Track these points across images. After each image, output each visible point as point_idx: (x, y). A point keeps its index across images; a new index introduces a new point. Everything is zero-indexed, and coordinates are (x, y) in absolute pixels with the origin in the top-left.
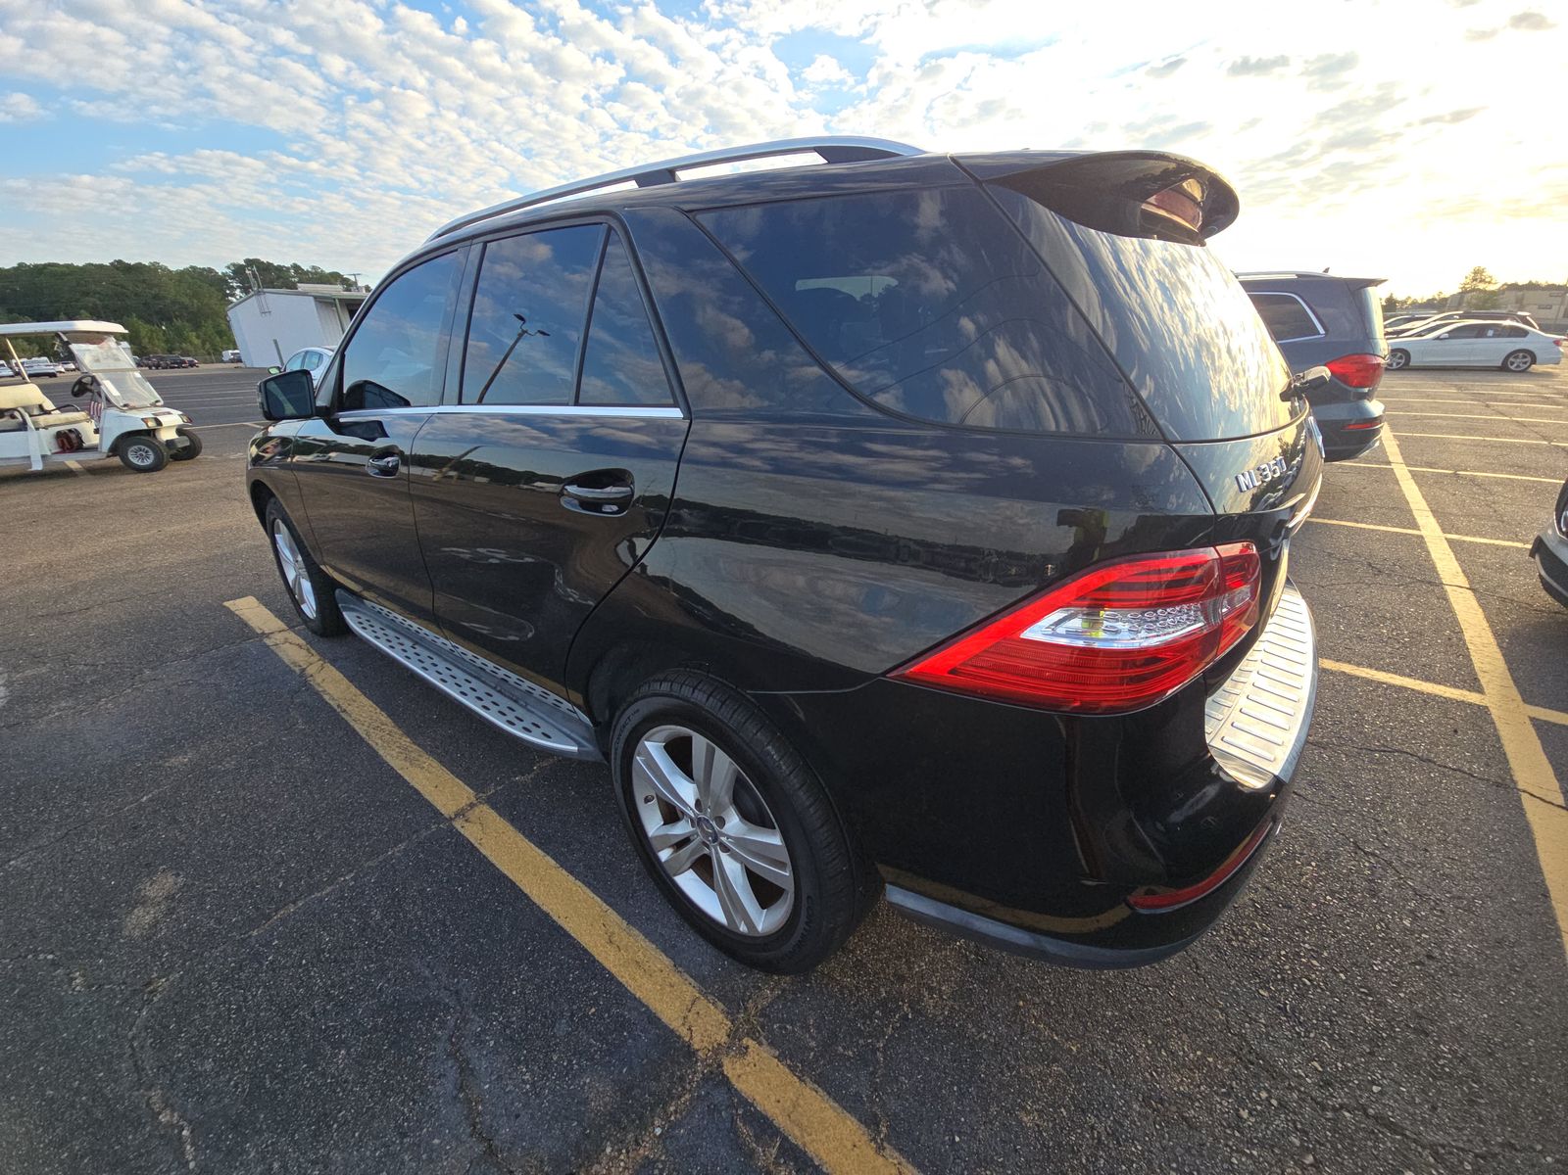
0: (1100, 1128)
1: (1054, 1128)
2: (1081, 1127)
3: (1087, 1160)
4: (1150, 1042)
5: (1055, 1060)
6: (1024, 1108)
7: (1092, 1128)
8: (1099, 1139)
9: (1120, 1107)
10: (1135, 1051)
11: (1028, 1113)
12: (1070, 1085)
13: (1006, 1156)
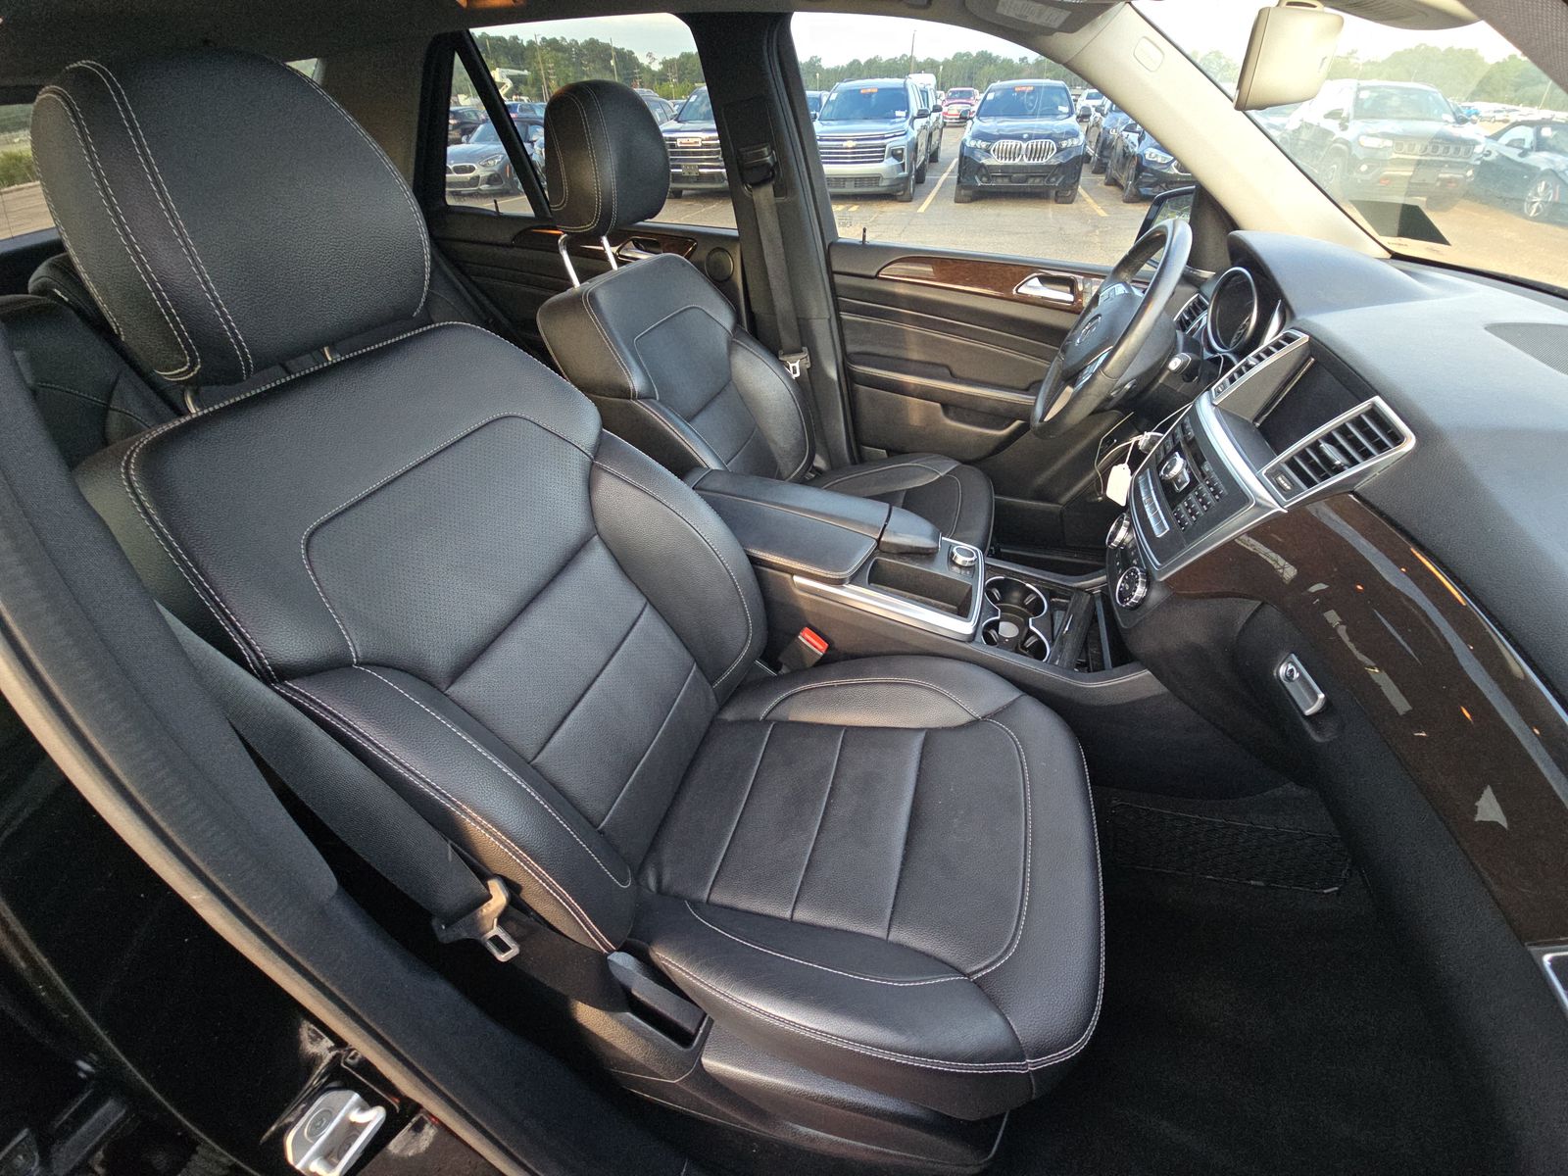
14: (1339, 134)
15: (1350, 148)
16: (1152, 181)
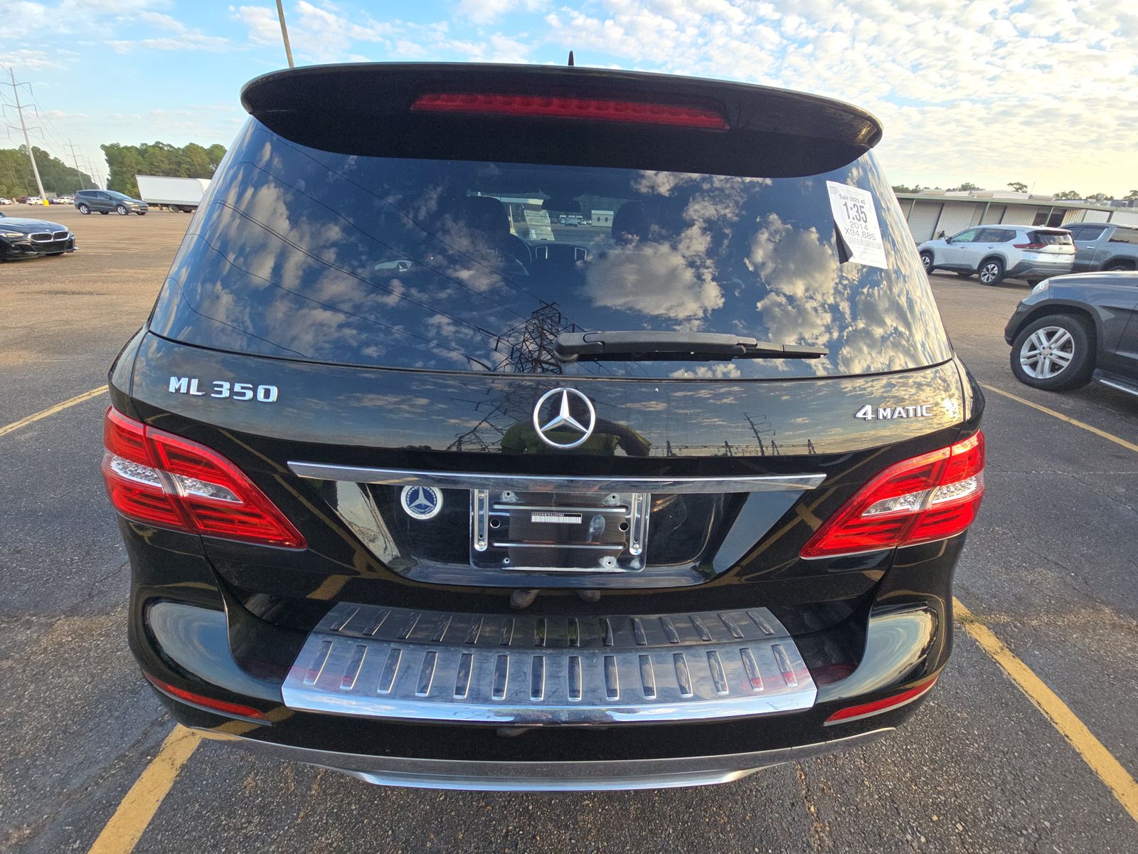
0: (252, 827)
1: (245, 798)
2: (248, 815)
3: (225, 825)
4: (335, 845)
5: (299, 783)
6: (256, 775)
7: (250, 822)
8: (242, 828)
9: (269, 836)
10: (322, 836)
11: (254, 779)
12: (281, 797)
13: (220, 776)
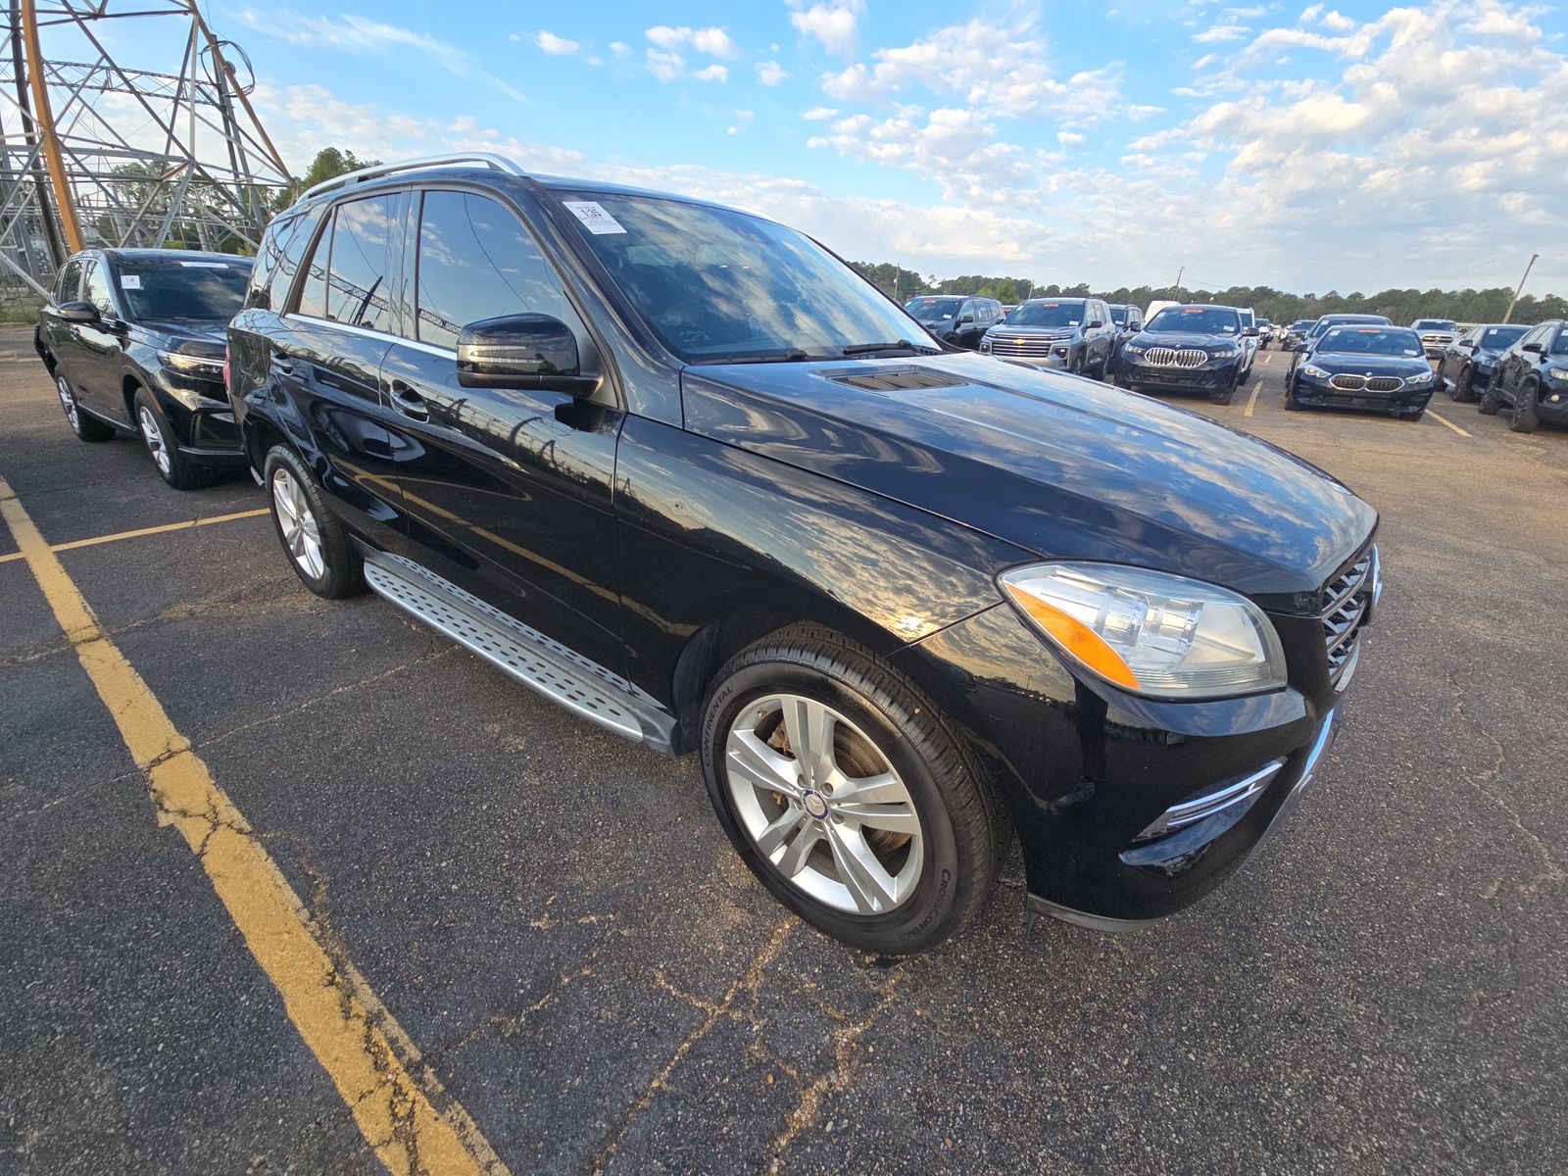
14: (1536, 365)
15: (1541, 378)
16: (1307, 392)
